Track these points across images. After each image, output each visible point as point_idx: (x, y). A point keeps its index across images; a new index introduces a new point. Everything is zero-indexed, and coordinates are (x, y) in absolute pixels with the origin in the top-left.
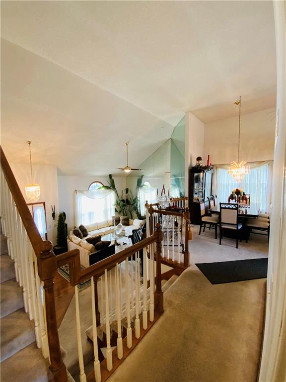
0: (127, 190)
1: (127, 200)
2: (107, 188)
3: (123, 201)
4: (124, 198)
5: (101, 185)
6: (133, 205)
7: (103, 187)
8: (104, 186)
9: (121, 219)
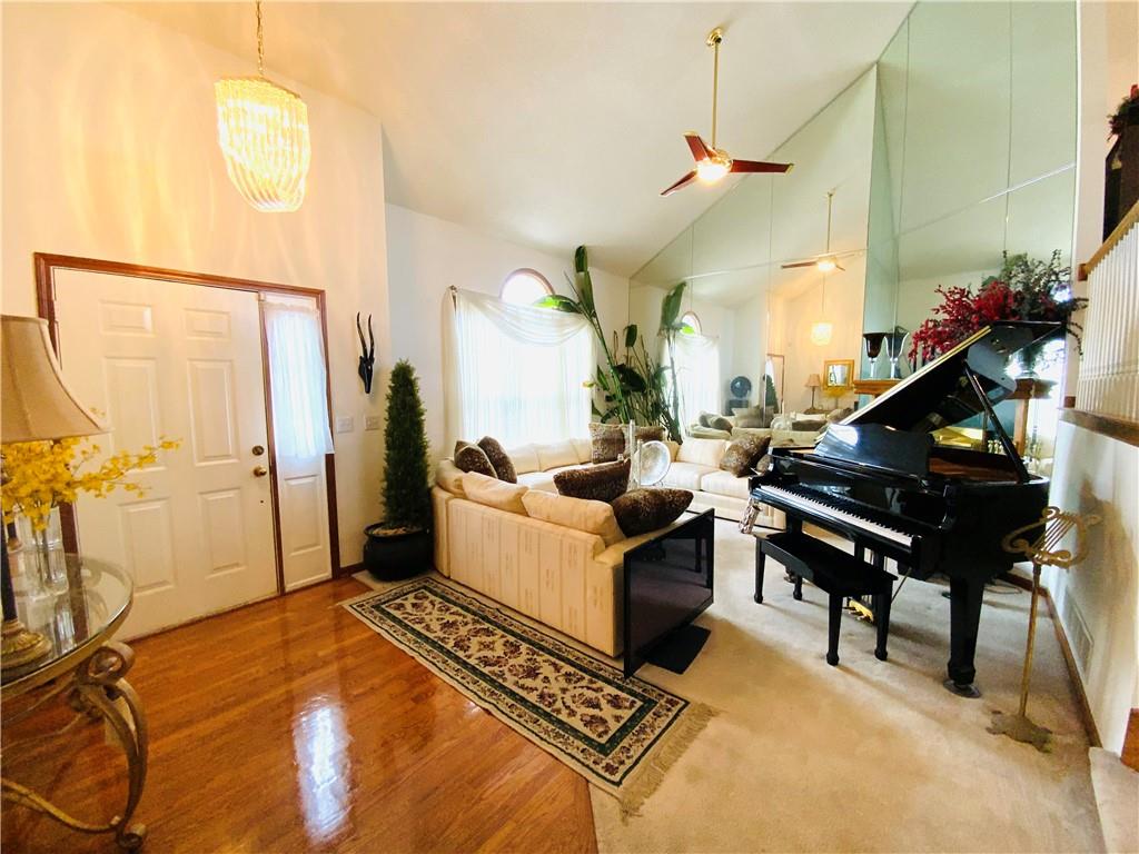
0: (632, 333)
1: (631, 370)
2: (568, 306)
8: (554, 297)
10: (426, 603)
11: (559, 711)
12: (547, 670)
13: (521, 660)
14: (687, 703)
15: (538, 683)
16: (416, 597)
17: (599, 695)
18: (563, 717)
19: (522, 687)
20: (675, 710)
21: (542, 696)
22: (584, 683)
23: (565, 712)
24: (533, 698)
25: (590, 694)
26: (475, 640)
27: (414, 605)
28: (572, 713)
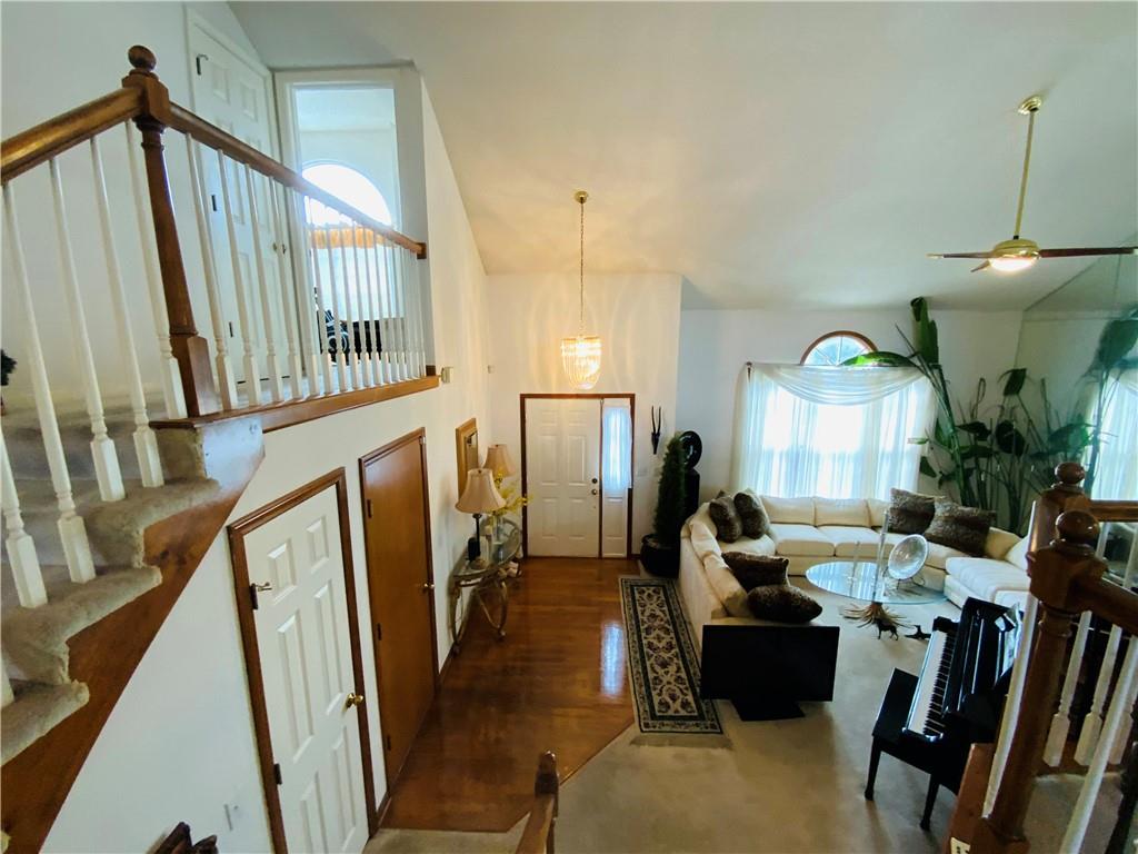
0: (1016, 381)
1: (1005, 428)
2: (893, 360)
3: (977, 428)
4: (989, 416)
5: (860, 348)
6: (1040, 456)
7: (868, 356)
8: (875, 354)
9: (939, 511)
10: (655, 598)
11: (655, 689)
12: (672, 669)
13: (666, 656)
14: (722, 732)
15: (661, 671)
16: (654, 591)
17: (681, 696)
18: (654, 693)
19: (652, 668)
20: (709, 730)
21: (656, 678)
22: (681, 686)
23: (658, 691)
24: (651, 676)
25: (678, 693)
26: (657, 632)
27: (649, 595)
28: (660, 694)
